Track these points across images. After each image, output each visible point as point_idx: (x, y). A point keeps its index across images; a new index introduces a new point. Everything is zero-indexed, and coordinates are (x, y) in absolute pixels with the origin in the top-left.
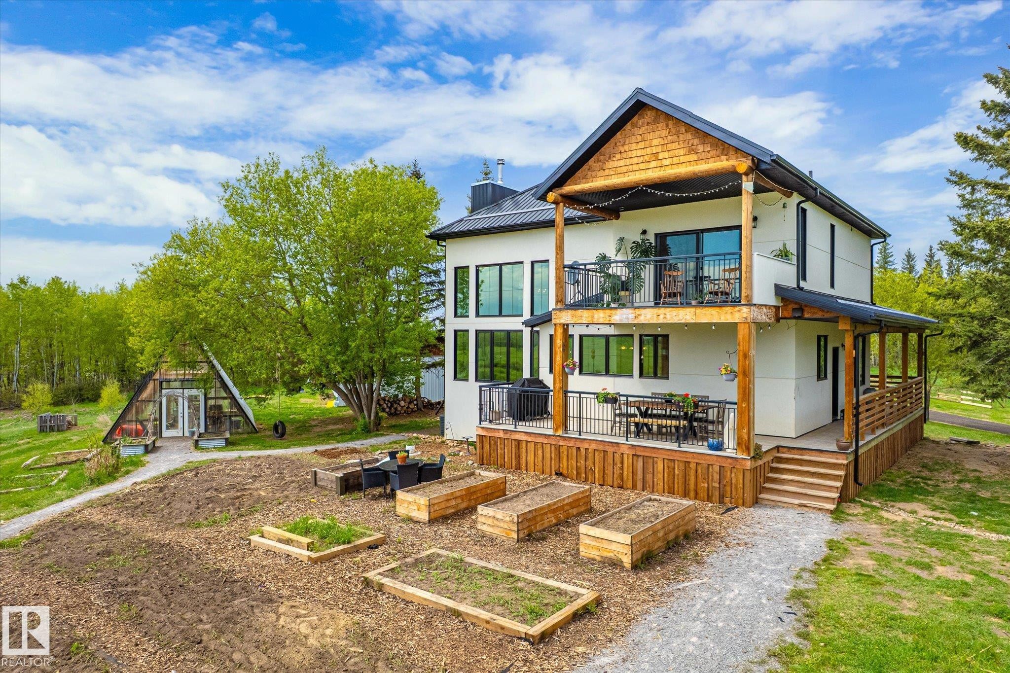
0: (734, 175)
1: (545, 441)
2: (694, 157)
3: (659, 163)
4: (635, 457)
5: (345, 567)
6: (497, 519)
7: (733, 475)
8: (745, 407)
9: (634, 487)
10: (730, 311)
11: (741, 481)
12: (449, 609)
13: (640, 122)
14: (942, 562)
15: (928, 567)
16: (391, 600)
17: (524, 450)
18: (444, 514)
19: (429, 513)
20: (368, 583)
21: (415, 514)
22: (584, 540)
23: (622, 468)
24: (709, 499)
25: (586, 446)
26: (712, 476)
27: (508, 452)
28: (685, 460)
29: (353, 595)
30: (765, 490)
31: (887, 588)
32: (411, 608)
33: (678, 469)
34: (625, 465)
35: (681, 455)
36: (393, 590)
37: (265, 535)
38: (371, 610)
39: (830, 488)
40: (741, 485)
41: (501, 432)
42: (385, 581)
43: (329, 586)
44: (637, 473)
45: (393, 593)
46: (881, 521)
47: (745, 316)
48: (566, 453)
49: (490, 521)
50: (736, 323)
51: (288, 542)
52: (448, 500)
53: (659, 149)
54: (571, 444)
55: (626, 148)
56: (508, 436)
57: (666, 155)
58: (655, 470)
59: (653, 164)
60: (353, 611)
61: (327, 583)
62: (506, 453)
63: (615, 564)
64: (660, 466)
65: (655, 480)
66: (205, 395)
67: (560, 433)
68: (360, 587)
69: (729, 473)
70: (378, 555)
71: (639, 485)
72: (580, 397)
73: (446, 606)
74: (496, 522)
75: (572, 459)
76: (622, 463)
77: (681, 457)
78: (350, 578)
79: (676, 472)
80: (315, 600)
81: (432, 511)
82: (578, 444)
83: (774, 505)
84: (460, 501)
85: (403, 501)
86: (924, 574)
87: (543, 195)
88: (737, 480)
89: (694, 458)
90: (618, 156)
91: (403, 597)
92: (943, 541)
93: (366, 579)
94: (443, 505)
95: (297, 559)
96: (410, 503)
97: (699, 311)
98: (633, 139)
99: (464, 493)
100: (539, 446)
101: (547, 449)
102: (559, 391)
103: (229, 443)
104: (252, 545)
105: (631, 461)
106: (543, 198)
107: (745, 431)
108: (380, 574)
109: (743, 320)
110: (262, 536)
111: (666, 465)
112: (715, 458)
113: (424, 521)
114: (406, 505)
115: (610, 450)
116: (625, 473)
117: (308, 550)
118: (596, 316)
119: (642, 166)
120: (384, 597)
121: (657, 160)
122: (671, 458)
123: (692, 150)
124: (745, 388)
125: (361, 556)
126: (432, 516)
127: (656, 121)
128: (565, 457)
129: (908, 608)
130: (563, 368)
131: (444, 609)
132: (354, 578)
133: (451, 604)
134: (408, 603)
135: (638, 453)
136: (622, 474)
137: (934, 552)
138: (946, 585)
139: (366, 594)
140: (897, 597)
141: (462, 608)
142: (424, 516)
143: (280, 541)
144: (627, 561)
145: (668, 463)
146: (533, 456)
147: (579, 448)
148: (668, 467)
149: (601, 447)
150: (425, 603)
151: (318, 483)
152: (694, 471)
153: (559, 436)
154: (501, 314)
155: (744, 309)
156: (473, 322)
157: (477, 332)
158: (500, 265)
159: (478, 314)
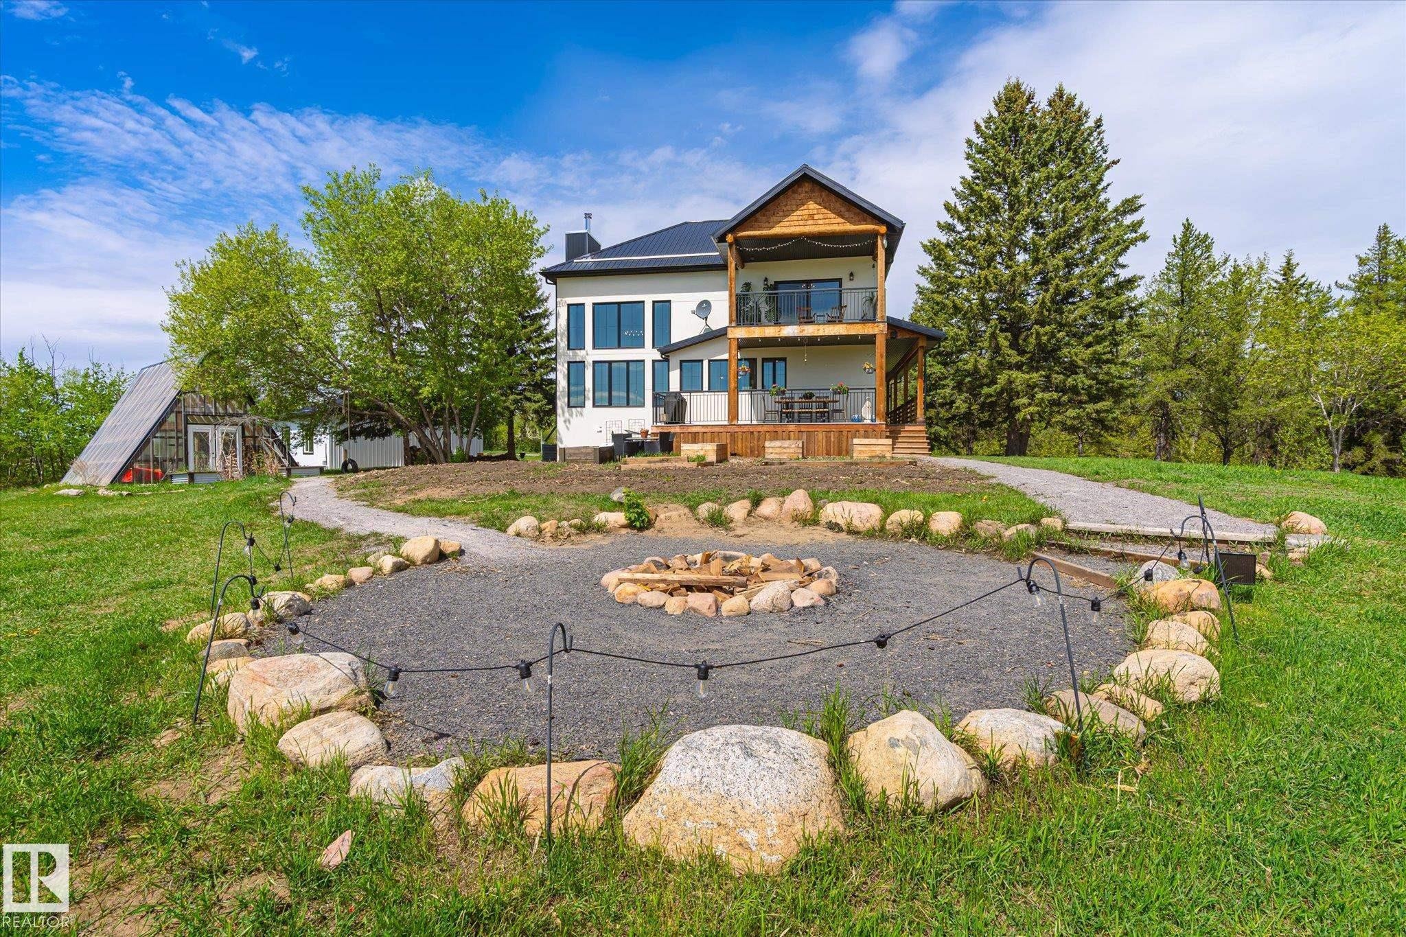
0: (874, 235)
1: (722, 430)
2: (842, 220)
3: (814, 222)
8: (882, 390)
10: (870, 326)
13: (800, 190)
17: (700, 440)
25: (759, 429)
28: (839, 430)
33: (834, 437)
41: (678, 428)
47: (881, 329)
48: (740, 437)
50: (876, 334)
53: (815, 212)
54: (746, 430)
55: (788, 208)
56: (684, 430)
57: (821, 216)
59: (810, 222)
64: (820, 437)
66: (243, 433)
75: (746, 441)
77: (836, 428)
82: (752, 429)
87: (721, 237)
89: (846, 428)
90: (781, 214)
98: (794, 202)
100: (716, 435)
101: (723, 436)
102: (734, 390)
106: (722, 239)
107: (882, 406)
109: (880, 332)
118: (767, 332)
119: (801, 223)
121: (813, 219)
122: (829, 430)
123: (841, 215)
124: (882, 377)
128: (740, 441)
135: (803, 430)
147: (752, 432)
149: (772, 429)
152: (846, 437)
153: (734, 425)
154: (619, 347)
155: (881, 325)
156: (590, 354)
157: (594, 362)
158: (619, 304)
159: (594, 348)
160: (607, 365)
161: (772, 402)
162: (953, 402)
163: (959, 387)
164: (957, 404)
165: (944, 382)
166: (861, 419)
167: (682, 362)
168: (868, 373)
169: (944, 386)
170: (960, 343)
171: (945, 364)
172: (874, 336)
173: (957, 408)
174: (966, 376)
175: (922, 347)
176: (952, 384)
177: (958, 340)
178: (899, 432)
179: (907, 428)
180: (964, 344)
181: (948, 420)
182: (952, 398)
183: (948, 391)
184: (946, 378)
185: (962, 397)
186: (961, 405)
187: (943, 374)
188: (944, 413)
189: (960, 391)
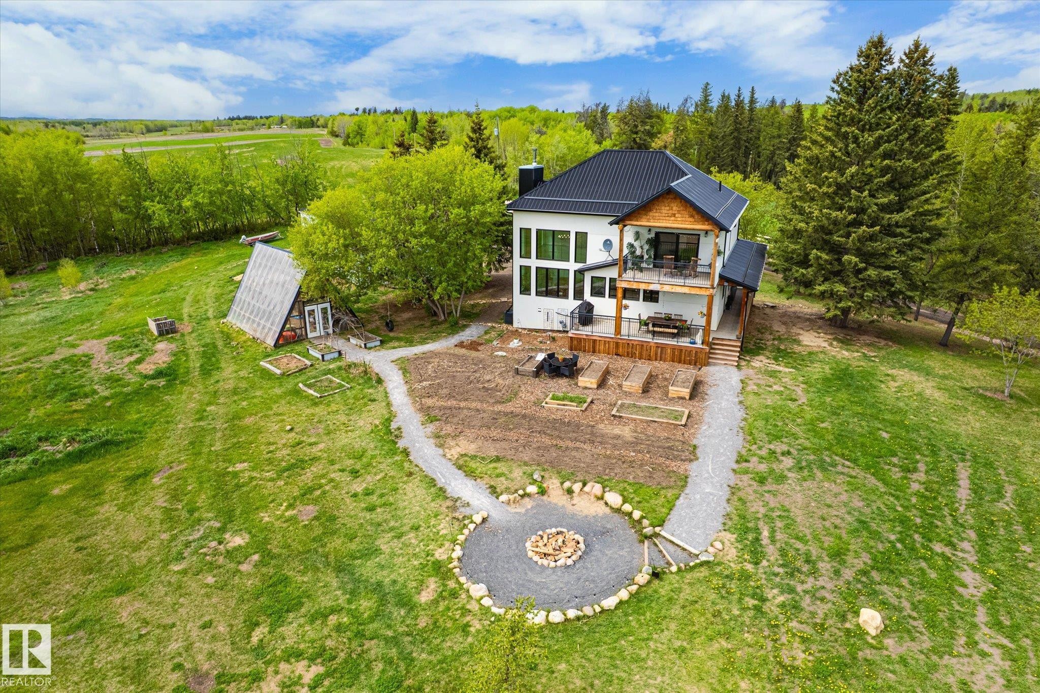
1: (611, 340)
2: (691, 219)
4: (657, 347)
5: (596, 411)
6: (632, 386)
8: (708, 329)
9: (656, 360)
10: (705, 290)
14: (775, 384)
15: (771, 386)
16: (628, 420)
17: (598, 344)
18: (599, 384)
22: (671, 392)
24: (690, 364)
25: (633, 342)
26: (692, 355)
28: (680, 348)
29: (613, 421)
30: (710, 358)
31: (763, 396)
32: (638, 422)
34: (652, 351)
39: (734, 356)
40: (704, 358)
41: (584, 335)
43: (602, 419)
44: (657, 354)
46: (753, 368)
48: (621, 345)
49: (628, 387)
51: (564, 405)
52: (600, 378)
53: (677, 212)
54: (625, 341)
55: (659, 207)
56: (588, 337)
58: (666, 353)
61: (599, 418)
62: (587, 346)
63: (683, 398)
64: (669, 351)
65: (666, 357)
68: (612, 418)
69: (699, 354)
70: (599, 405)
71: (659, 359)
72: (630, 321)
75: (624, 348)
78: (604, 415)
81: (595, 383)
83: (715, 364)
85: (582, 381)
86: (770, 389)
88: (702, 356)
89: (685, 348)
92: (773, 374)
93: (613, 415)
94: (599, 381)
95: (575, 411)
96: (586, 382)
97: (691, 288)
98: (663, 204)
99: (603, 374)
100: (607, 342)
101: (611, 344)
102: (619, 318)
104: (546, 408)
105: (655, 349)
107: (707, 338)
108: (616, 413)
109: (710, 294)
110: (547, 404)
112: (694, 348)
113: (598, 388)
115: (645, 344)
120: (624, 420)
122: (674, 348)
123: (692, 216)
124: (709, 321)
125: (594, 407)
127: (675, 198)
128: (621, 348)
129: (769, 402)
132: (606, 415)
134: (634, 420)
136: (650, 354)
137: (771, 380)
138: (777, 392)
139: (617, 420)
140: (766, 399)
142: (594, 386)
143: (559, 405)
144: (687, 397)
146: (603, 347)
147: (629, 343)
148: (672, 352)
149: (640, 343)
151: (520, 373)
152: (684, 353)
153: (618, 338)
154: (553, 259)
155: (711, 290)
156: (535, 262)
157: (537, 267)
158: (553, 231)
159: (537, 258)
160: (545, 269)
166: (695, 343)
167: (592, 277)
168: (701, 317)
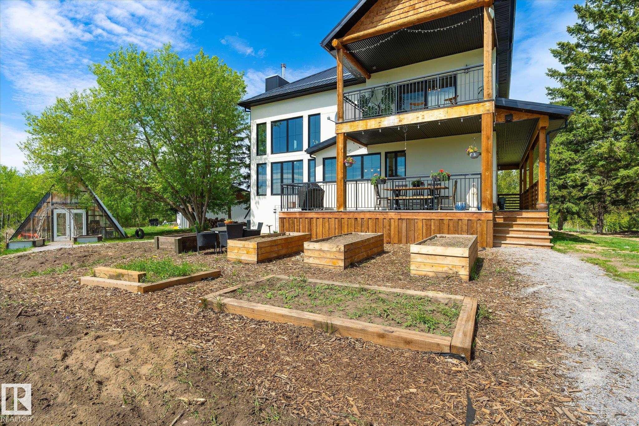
0: (479, 8)
1: (331, 216)
3: (415, 12)
4: (400, 221)
5: (179, 294)
6: (323, 251)
7: (478, 225)
8: (488, 175)
9: (400, 242)
10: (475, 107)
11: (485, 229)
12: (318, 325)
16: (237, 321)
17: (314, 225)
18: (270, 257)
19: (258, 255)
20: (206, 306)
21: (245, 257)
23: (390, 230)
25: (362, 216)
26: (461, 228)
27: (303, 227)
28: (439, 218)
29: (187, 319)
30: (495, 237)
32: (266, 327)
33: (434, 225)
34: (392, 227)
35: (436, 215)
36: (239, 309)
37: (97, 275)
38: (212, 334)
40: (485, 232)
41: (297, 214)
42: (226, 301)
43: (159, 312)
44: (401, 233)
45: (238, 313)
47: (488, 108)
48: (346, 223)
49: (316, 254)
50: (481, 115)
51: (119, 277)
52: (271, 246)
54: (351, 216)
56: (302, 216)
57: (421, 4)
58: (416, 228)
59: (410, 13)
60: (187, 336)
61: (156, 309)
62: (301, 228)
64: (420, 224)
65: (416, 235)
66: (87, 213)
67: (342, 209)
68: (196, 310)
69: (475, 224)
70: (215, 284)
71: (404, 240)
72: (356, 184)
73: (314, 321)
74: (322, 254)
75: (351, 227)
76: (390, 226)
77: (438, 216)
78: (185, 303)
79: (433, 228)
80: (135, 328)
81: (260, 253)
82: (356, 216)
83: (506, 246)
84: (280, 248)
85: (233, 248)
87: (329, 41)
88: (482, 229)
89: (447, 216)
91: (251, 317)
93: (204, 301)
94: (268, 249)
95: (127, 291)
96: (239, 248)
97: (449, 110)
99: (283, 242)
100: (326, 220)
101: (332, 221)
102: (341, 180)
103: (100, 239)
104: (82, 284)
105: (397, 223)
107: (488, 192)
108: (220, 295)
109: (486, 112)
110: (95, 276)
111: (424, 224)
112: (464, 214)
113: (253, 262)
114: (236, 251)
116: (392, 233)
117: (139, 282)
118: (369, 124)
119: (403, 16)
120: (228, 319)
121: (414, 9)
122: (429, 218)
124: (488, 161)
125: (196, 286)
126: (260, 258)
128: (346, 226)
130: (344, 164)
131: (311, 325)
132: (190, 303)
133: (319, 318)
134: (259, 323)
135: (402, 217)
136: (390, 234)
139: (204, 316)
141: (337, 321)
142: (253, 258)
143: (111, 277)
145: (426, 222)
146: (321, 228)
147: (356, 219)
148: (427, 225)
149: (373, 216)
150: (282, 321)
151: (160, 246)
152: (447, 226)
153: (341, 212)
154: (288, 151)
155: (487, 104)
156: (270, 158)
157: (272, 163)
158: (287, 120)
159: (272, 153)
160: (280, 165)
161: (386, 190)
162: (583, 185)
163: (590, 170)
164: (589, 186)
165: (574, 167)
166: (465, 207)
167: (324, 159)
168: (473, 158)
169: (574, 171)
170: (592, 129)
171: (576, 151)
172: (480, 117)
173: (589, 190)
174: (599, 160)
175: (544, 128)
176: (583, 168)
177: (589, 127)
178: (515, 219)
179: (525, 215)
180: (597, 130)
181: (580, 199)
182: (584, 181)
183: (578, 175)
184: (576, 163)
185: (595, 180)
186: (593, 186)
187: (573, 159)
188: (575, 193)
189: (592, 174)
